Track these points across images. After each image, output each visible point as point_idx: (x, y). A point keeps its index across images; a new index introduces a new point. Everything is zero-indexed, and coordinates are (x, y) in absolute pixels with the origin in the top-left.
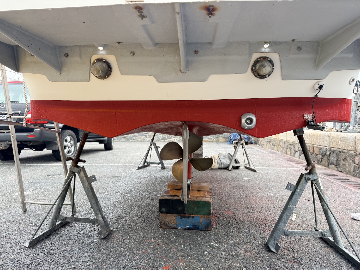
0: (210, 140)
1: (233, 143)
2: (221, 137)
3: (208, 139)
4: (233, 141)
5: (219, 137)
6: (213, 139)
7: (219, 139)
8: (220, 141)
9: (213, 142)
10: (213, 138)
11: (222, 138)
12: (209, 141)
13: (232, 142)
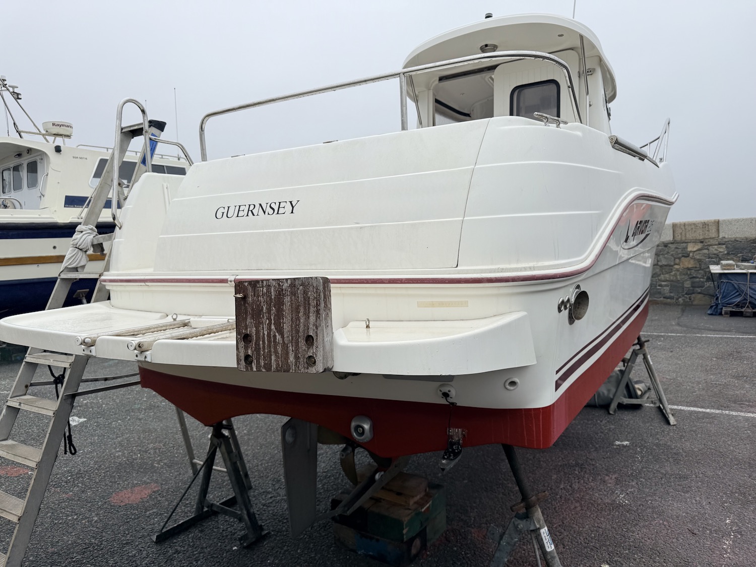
0: (669, 300)
1: (723, 313)
2: (699, 293)
3: (664, 298)
4: (722, 309)
5: (693, 293)
6: (677, 299)
7: (692, 299)
8: (695, 303)
9: (677, 304)
10: (676, 297)
11: (700, 296)
12: (666, 304)
13: (719, 311)
